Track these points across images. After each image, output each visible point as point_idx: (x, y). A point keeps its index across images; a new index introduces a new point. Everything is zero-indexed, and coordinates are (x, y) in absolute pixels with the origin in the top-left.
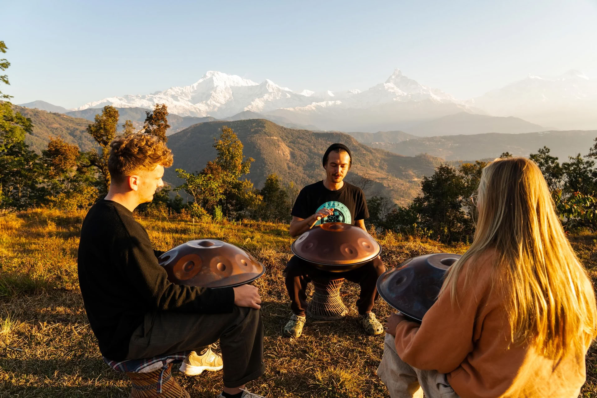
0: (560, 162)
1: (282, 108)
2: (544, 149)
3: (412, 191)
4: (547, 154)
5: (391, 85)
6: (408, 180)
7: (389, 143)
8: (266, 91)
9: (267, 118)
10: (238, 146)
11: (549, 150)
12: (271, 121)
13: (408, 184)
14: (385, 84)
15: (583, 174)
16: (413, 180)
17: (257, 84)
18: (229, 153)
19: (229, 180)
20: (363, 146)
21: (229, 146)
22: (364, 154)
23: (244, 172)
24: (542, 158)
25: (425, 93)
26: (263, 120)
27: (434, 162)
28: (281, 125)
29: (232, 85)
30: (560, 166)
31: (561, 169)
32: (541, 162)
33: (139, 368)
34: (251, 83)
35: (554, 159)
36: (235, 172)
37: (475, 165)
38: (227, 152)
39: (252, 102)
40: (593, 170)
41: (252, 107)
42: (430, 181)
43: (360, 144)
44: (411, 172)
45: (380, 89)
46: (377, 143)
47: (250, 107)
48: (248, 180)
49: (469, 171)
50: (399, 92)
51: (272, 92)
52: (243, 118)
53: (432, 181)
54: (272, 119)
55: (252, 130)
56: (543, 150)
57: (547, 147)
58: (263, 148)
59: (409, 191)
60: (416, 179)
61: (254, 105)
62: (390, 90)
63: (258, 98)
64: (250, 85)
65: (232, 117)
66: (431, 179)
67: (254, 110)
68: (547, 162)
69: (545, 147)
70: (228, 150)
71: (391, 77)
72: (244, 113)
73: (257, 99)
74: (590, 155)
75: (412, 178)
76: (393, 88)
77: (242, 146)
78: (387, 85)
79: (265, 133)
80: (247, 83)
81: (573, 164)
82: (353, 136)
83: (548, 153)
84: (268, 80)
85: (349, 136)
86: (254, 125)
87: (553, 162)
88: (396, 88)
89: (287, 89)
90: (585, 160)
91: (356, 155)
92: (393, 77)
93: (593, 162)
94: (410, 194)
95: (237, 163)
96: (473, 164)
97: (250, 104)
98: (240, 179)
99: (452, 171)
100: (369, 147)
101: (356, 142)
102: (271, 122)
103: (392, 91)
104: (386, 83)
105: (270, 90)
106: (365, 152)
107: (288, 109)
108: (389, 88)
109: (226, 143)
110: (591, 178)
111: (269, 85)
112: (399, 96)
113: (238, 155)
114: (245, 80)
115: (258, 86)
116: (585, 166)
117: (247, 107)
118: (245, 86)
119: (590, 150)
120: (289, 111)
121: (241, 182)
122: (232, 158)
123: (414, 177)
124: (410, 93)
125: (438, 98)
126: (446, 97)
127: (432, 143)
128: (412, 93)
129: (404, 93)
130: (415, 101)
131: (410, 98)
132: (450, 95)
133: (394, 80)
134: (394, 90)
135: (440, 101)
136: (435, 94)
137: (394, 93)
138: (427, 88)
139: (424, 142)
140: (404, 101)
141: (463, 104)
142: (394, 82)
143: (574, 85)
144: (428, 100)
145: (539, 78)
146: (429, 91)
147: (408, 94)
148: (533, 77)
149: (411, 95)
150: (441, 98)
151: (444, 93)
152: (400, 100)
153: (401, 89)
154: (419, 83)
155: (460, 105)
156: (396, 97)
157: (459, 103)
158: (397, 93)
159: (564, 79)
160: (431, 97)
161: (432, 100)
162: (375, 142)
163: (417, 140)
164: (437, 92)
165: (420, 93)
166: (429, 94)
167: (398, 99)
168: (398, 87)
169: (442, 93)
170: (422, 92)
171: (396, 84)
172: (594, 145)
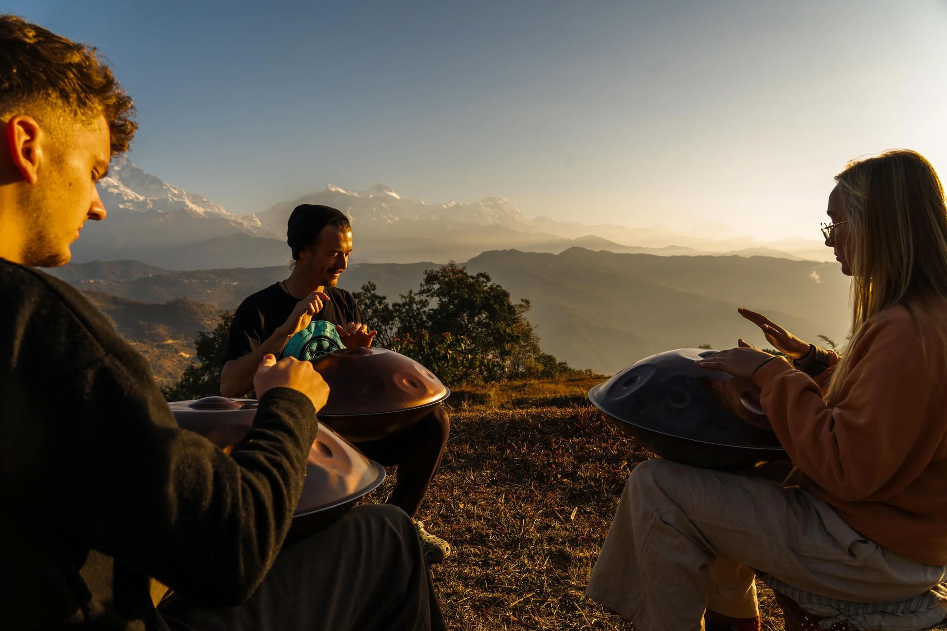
0: (390, 302)
2: (369, 285)
3: (166, 361)
4: (372, 292)
5: (113, 180)
6: (156, 344)
7: (115, 282)
11: (375, 286)
13: (157, 351)
15: (416, 316)
16: (167, 342)
24: (368, 298)
25: (176, 199)
27: (199, 312)
30: (390, 307)
31: (392, 312)
32: (366, 303)
35: (382, 299)
40: (427, 311)
42: (210, 339)
44: (161, 330)
46: (92, 281)
50: (131, 194)
53: (215, 338)
56: (367, 287)
57: (372, 282)
59: (159, 362)
60: (170, 341)
62: (111, 190)
66: (212, 336)
68: (373, 303)
69: (369, 283)
74: (421, 293)
75: (163, 338)
76: (116, 187)
81: (404, 304)
83: (374, 290)
87: (380, 303)
88: (122, 188)
90: (417, 298)
92: (117, 168)
93: (426, 301)
94: (161, 366)
103: (116, 191)
108: (109, 186)
110: (425, 322)
112: (129, 201)
116: (419, 306)
119: (421, 285)
123: (166, 338)
124: (150, 198)
125: (200, 210)
126: (212, 208)
127: (194, 281)
128: (154, 199)
129: (139, 196)
130: (160, 211)
131: (151, 206)
132: (218, 205)
133: (119, 173)
134: (120, 190)
135: (203, 215)
136: (193, 203)
137: (119, 195)
138: (179, 191)
139: (180, 280)
140: (139, 211)
141: (240, 221)
142: (118, 177)
143: (383, 205)
144: (182, 212)
145: (342, 191)
146: (183, 197)
147: (146, 200)
148: (333, 189)
149: (152, 201)
150: (204, 210)
151: (208, 202)
152: (132, 208)
153: (133, 190)
154: (164, 183)
155: (234, 222)
156: (124, 202)
157: (234, 219)
158: (125, 196)
159: (371, 196)
160: (188, 206)
161: (189, 212)
162: (87, 280)
163: (168, 276)
164: (196, 199)
165: (167, 200)
166: (184, 202)
167: (129, 206)
168: (127, 185)
169: (205, 201)
170: (171, 198)
171: (121, 179)
172: (424, 279)
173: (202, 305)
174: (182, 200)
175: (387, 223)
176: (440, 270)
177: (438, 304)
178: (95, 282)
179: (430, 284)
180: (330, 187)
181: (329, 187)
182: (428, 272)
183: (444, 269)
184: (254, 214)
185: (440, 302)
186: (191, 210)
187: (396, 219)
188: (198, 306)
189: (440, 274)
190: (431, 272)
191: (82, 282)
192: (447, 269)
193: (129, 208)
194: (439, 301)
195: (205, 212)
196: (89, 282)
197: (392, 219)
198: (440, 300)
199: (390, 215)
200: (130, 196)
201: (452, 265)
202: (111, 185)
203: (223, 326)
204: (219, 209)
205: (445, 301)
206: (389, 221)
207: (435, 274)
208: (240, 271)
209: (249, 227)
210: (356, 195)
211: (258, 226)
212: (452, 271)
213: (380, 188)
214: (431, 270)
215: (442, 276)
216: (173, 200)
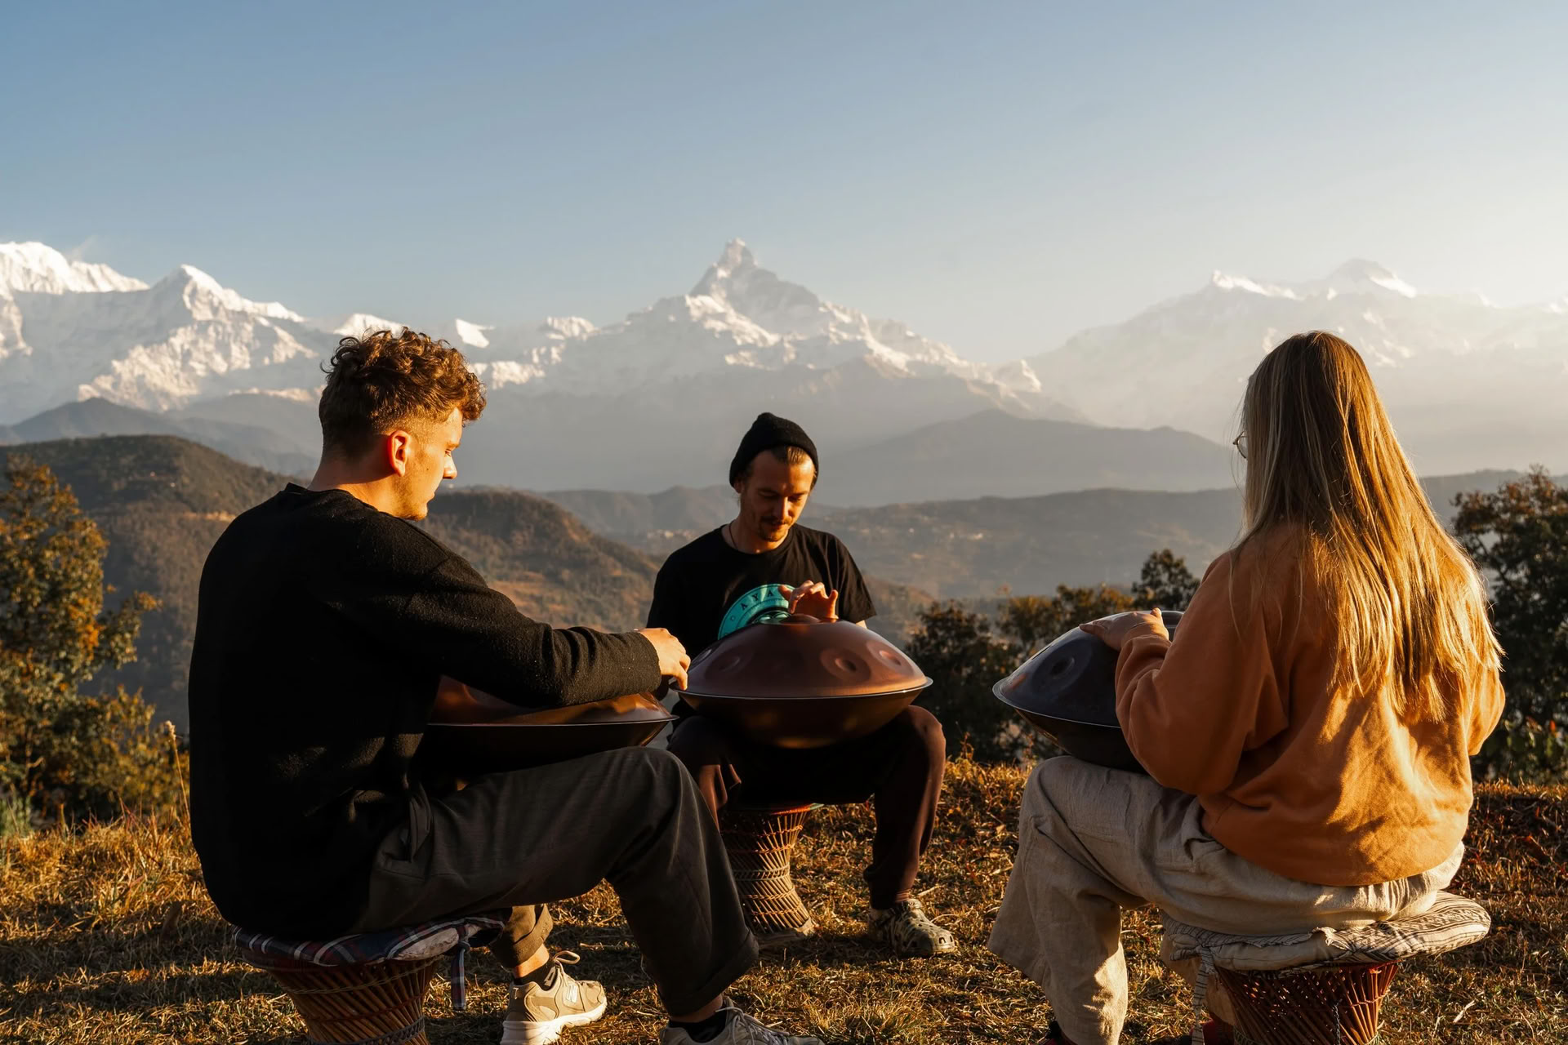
1: (255, 391)
5: (713, 302)
8: (184, 318)
9: (187, 432)
10: (83, 541)
12: (205, 443)
14: (689, 301)
17: (140, 285)
18: (40, 575)
19: (38, 693)
20: (609, 548)
21: (41, 542)
22: (615, 579)
23: (112, 659)
25: (845, 336)
26: (166, 438)
27: (894, 607)
28: (254, 462)
29: (19, 285)
33: (398, 947)
34: (110, 280)
36: (66, 660)
37: (1056, 603)
38: (31, 571)
39: (116, 364)
41: (115, 385)
43: (597, 541)
45: (672, 318)
46: (668, 534)
47: (105, 383)
48: (131, 693)
49: (1038, 624)
50: (749, 330)
51: (209, 323)
52: (71, 432)
54: (211, 437)
55: (116, 487)
58: (169, 561)
61: (126, 377)
62: (712, 324)
63: (146, 346)
64: (105, 287)
65: (16, 428)
67: (125, 396)
70: (36, 560)
71: (712, 271)
72: (76, 410)
73: (140, 349)
76: (721, 317)
77: (100, 541)
78: (697, 304)
79: (178, 496)
80: (92, 281)
82: (564, 506)
84: (190, 270)
85: (550, 506)
86: (126, 461)
88: (733, 318)
89: (277, 310)
91: (583, 586)
92: (722, 273)
95: (79, 615)
96: (1048, 602)
97: (108, 371)
98: (85, 689)
99: (976, 625)
100: (635, 549)
101: (583, 529)
102: (207, 450)
103: (719, 326)
104: (694, 294)
105: (202, 314)
106: (618, 573)
107: (283, 394)
108: (706, 316)
109: (28, 529)
111: (194, 292)
112: (747, 347)
113: (83, 583)
114: (84, 266)
115: (140, 293)
117: (90, 382)
118: (84, 295)
120: (287, 402)
121: (94, 702)
122: (54, 594)
124: (790, 337)
125: (898, 359)
126: (927, 353)
127: (884, 531)
128: (800, 338)
129: (766, 334)
130: (811, 366)
131: (792, 356)
132: (942, 346)
133: (727, 284)
134: (729, 324)
135: (906, 370)
136: (884, 342)
137: (727, 334)
138: (853, 316)
139: (852, 529)
140: (768, 369)
141: (990, 380)
142: (724, 294)
143: (1368, 316)
144: (859, 365)
145: (1251, 287)
146: (862, 330)
147: (782, 341)
148: (1227, 283)
149: (795, 343)
150: (908, 358)
151: (918, 337)
152: (751, 364)
153: (755, 321)
154: (821, 299)
155: (978, 383)
156: (736, 350)
157: (976, 376)
158: (738, 335)
159: (1332, 294)
160: (871, 351)
161: (875, 365)
162: (660, 531)
163: (827, 519)
164: (890, 333)
165: (827, 338)
166: (863, 343)
167: (746, 359)
168: (742, 310)
169: (911, 338)
170: (835, 334)
171: (732, 299)
172: (1453, 520)
173: (902, 589)
174: (859, 338)
175: (1379, 364)
176: (1500, 493)
177: (1495, 588)
178: (676, 536)
179: (1470, 531)
180: (1219, 279)
181: (1216, 278)
182: (1465, 499)
183: (1512, 490)
184: (1024, 363)
185: (1500, 583)
186: (878, 360)
187: (1406, 353)
188: (892, 593)
189: (1501, 504)
190: (1475, 498)
191: (650, 535)
192: (1523, 491)
193: (746, 363)
194: (1497, 579)
195: (909, 364)
196: (663, 536)
197: (1392, 354)
198: (1502, 577)
199: (1387, 343)
200: (749, 335)
201: (1536, 479)
202: (710, 312)
203: (924, 638)
204: (942, 354)
205: (1519, 582)
206: (1386, 360)
207: (1486, 503)
208: (989, 504)
209: (1013, 395)
210: (1289, 294)
211: (1033, 390)
212: (1540, 494)
213: (1358, 269)
214: (1473, 493)
215: (1505, 510)
216: (839, 338)
